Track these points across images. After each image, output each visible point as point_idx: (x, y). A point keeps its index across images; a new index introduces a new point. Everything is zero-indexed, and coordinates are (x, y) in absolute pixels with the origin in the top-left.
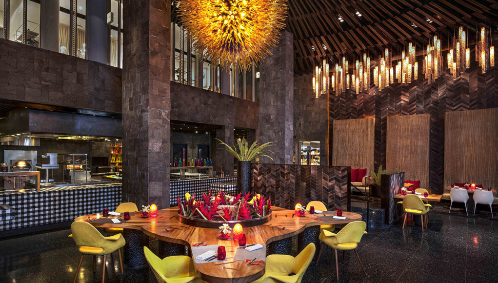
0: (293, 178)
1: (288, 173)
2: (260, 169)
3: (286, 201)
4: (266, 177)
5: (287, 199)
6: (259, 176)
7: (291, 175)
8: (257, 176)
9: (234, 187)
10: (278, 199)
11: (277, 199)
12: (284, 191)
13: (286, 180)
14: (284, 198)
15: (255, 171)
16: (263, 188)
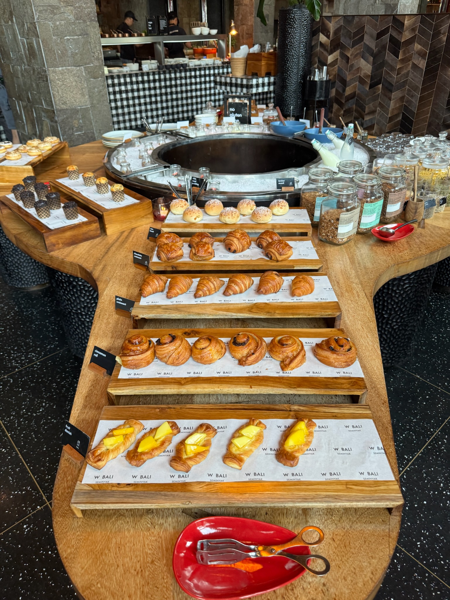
0: (422, 55)
1: (410, 42)
2: (337, 32)
3: (391, 119)
4: (349, 55)
5: (396, 112)
6: (331, 53)
7: (417, 47)
8: (325, 53)
9: (269, 84)
10: (373, 112)
11: (369, 114)
12: (391, 91)
13: (402, 60)
14: (387, 111)
15: (323, 38)
16: (338, 84)
